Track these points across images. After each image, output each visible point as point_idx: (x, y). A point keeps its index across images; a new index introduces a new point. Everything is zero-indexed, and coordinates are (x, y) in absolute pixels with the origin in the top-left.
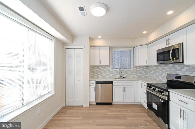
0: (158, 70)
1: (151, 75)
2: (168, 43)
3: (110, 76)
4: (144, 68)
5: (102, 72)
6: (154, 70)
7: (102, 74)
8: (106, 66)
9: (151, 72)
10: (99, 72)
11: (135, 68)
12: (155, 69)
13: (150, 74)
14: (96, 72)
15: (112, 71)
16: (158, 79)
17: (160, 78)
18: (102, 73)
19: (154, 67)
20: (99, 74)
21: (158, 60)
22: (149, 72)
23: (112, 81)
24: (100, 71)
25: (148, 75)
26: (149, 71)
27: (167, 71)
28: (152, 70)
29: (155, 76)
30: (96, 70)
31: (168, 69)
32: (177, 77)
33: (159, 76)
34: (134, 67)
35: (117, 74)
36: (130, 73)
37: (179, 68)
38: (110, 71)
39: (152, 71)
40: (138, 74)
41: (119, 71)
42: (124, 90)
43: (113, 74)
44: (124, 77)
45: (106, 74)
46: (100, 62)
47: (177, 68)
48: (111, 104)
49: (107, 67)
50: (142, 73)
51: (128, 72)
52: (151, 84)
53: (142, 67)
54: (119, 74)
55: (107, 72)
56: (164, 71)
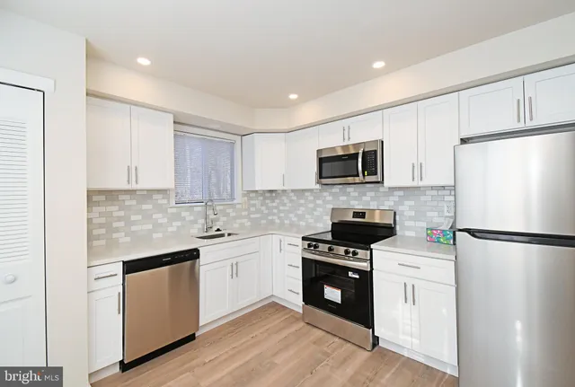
0: (302, 201)
1: (282, 215)
2: (346, 137)
3: (170, 229)
4: (265, 198)
5: (133, 218)
6: (291, 201)
7: (133, 228)
8: (151, 193)
9: (281, 208)
10: (119, 219)
11: (246, 198)
12: (295, 198)
13: (280, 211)
14: (103, 220)
15: (174, 210)
16: (303, 223)
17: (311, 221)
18: (134, 223)
19: (292, 194)
20: (117, 230)
21: (321, 176)
22: (276, 208)
23: (197, 250)
24: (122, 213)
25: (274, 214)
26: (274, 204)
27: (329, 202)
28: (286, 201)
29: (297, 215)
30: (102, 209)
31: (330, 198)
32: (356, 214)
33: (307, 216)
34: (244, 195)
35: (195, 222)
36: (234, 214)
37: (356, 194)
38: (170, 211)
39: (284, 205)
40: (252, 216)
41: (200, 209)
42: (235, 272)
43: (179, 224)
44: (218, 230)
45: (150, 227)
46: (132, 172)
47: (352, 194)
48: (192, 338)
49: (155, 197)
50: (262, 212)
51: (228, 211)
52: (313, 237)
53: (262, 195)
54: (203, 221)
55: (154, 216)
56: (319, 202)
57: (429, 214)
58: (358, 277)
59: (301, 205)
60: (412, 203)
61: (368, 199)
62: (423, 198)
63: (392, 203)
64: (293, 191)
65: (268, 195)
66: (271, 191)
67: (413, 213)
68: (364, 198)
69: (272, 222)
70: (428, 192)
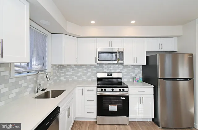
4: (59, 69)
11: (52, 69)
23: (59, 108)
39: (69, 71)
40: (54, 78)
50: (58, 76)
53: (58, 67)
56: (89, 70)
57: (131, 73)
58: (124, 98)
59: (80, 72)
60: (126, 70)
61: (111, 69)
62: (129, 68)
63: (120, 70)
64: (74, 65)
65: (60, 67)
66: (61, 65)
67: (126, 73)
68: (110, 69)
69: (61, 81)
70: (131, 67)
